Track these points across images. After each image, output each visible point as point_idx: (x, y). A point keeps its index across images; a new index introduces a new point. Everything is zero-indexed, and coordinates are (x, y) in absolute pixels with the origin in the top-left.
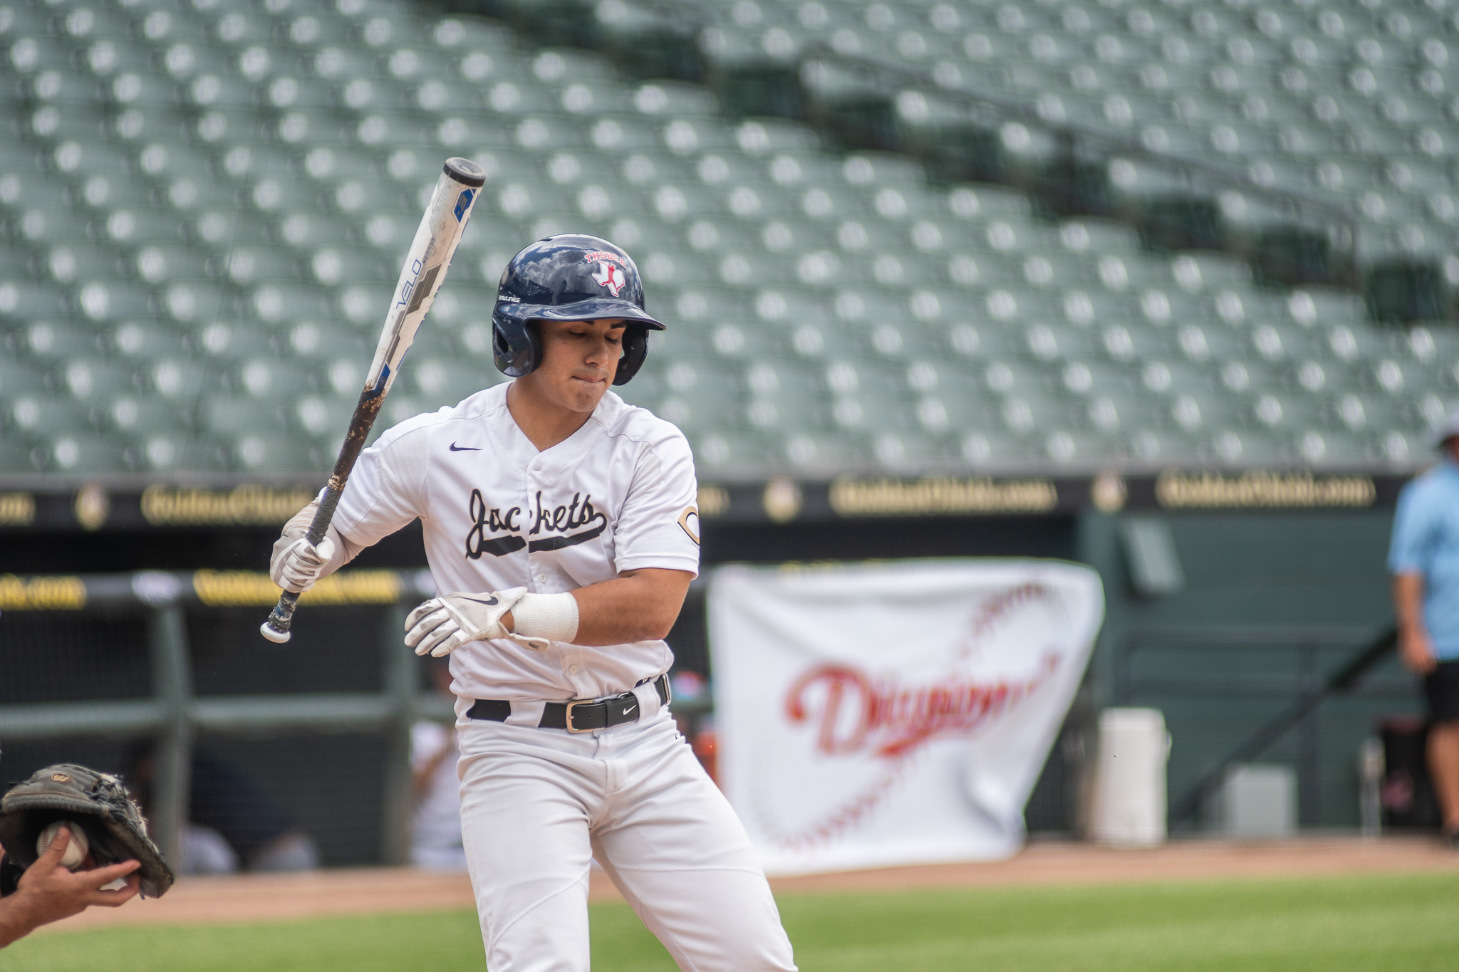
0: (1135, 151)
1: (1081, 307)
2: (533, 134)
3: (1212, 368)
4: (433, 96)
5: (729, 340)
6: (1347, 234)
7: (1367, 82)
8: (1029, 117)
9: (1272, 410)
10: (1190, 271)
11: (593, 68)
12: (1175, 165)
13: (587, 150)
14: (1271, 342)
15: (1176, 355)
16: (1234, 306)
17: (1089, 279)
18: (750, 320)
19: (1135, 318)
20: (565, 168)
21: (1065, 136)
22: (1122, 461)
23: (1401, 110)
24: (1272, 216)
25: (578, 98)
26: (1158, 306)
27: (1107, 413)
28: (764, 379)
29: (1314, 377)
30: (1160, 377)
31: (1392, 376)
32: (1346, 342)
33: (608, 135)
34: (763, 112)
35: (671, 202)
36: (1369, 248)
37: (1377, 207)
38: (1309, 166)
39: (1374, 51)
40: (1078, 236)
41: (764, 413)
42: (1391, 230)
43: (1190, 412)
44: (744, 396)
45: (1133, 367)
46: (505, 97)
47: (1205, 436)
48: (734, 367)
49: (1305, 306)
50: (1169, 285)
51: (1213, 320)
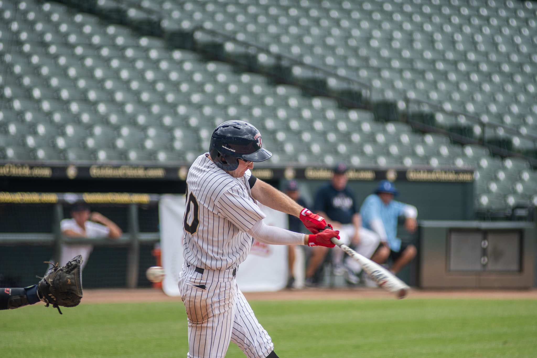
0: (301, 64)
1: (282, 113)
2: (105, 52)
3: (324, 134)
4: (73, 39)
5: (167, 121)
6: (368, 92)
7: (375, 43)
8: (267, 52)
9: (342, 148)
10: (317, 103)
11: (126, 31)
12: (313, 68)
13: (123, 58)
14: (342, 126)
15: (312, 130)
16: (331, 114)
17: (285, 104)
18: (175, 114)
19: (300, 117)
20: (115, 63)
21: (279, 57)
22: (294, 164)
23: (385, 53)
24: (344, 86)
25: (120, 41)
26: (306, 114)
27: (289, 148)
28: (178, 133)
29: (356, 138)
30: (306, 136)
31: (381, 138)
32: (366, 127)
33: (130, 53)
34: (181, 47)
35: (150, 75)
36: (375, 97)
37: (377, 83)
38: (357, 69)
39: (377, 33)
40: (281, 90)
41: (178, 145)
42: (382, 91)
43: (316, 148)
44: (172, 139)
45: (298, 133)
46: (96, 40)
47: (321, 156)
48: (170, 129)
49: (354, 115)
50: (310, 107)
51: (324, 119)
